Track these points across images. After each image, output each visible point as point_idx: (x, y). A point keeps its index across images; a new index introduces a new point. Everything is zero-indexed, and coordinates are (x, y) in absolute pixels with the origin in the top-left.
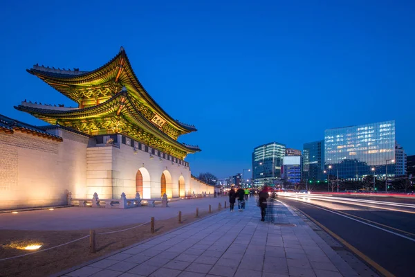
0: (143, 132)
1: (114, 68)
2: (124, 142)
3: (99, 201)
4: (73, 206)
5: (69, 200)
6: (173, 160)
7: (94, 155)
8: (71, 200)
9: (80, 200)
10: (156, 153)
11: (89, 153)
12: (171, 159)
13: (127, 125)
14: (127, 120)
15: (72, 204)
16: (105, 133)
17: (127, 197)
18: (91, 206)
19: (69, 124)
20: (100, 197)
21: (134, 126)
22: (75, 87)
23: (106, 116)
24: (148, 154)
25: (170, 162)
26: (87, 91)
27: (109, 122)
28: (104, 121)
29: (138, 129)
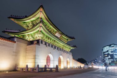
0: (51, 39)
1: (39, 13)
2: (42, 43)
3: (28, 69)
4: (18, 71)
5: (16, 68)
6: (64, 52)
7: (29, 49)
8: (17, 68)
9: (21, 68)
10: (56, 48)
11: (27, 48)
12: (63, 51)
13: (44, 36)
14: (44, 34)
15: (17, 70)
16: (35, 40)
17: (40, 67)
18: (25, 71)
19: (22, 37)
20: (29, 67)
21: (47, 37)
22: (25, 22)
23: (35, 33)
24: (53, 49)
25: (63, 52)
26: (29, 24)
27: (36, 35)
28: (35, 35)
29: (49, 38)
